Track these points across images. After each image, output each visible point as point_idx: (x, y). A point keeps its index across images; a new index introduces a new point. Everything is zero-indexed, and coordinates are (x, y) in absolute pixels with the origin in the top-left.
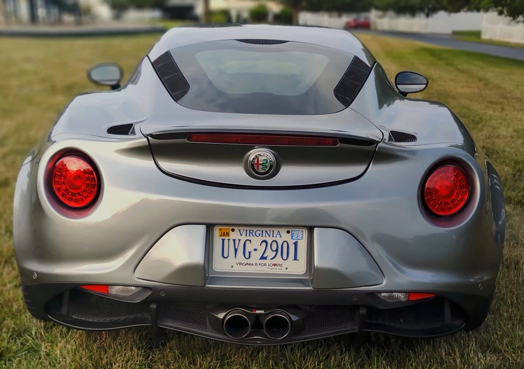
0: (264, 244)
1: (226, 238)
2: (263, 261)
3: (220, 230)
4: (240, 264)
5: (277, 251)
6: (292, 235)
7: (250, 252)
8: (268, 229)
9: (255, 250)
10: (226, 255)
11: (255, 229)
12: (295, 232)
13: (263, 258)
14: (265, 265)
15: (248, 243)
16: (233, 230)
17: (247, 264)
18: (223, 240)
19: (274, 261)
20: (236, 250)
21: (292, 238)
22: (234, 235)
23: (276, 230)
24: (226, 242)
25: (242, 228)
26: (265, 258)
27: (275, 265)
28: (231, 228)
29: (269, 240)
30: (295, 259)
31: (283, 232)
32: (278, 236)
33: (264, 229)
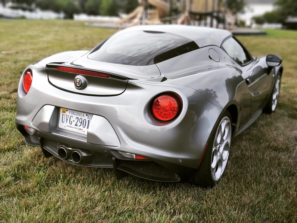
0: (77, 119)
1: (64, 114)
2: (76, 127)
3: (63, 110)
4: (68, 126)
5: (81, 123)
6: (88, 116)
7: (72, 122)
8: (80, 113)
9: (74, 121)
10: (63, 121)
11: (75, 112)
12: (89, 116)
13: (76, 125)
14: (77, 128)
15: (71, 117)
16: (67, 111)
17: (70, 127)
18: (63, 114)
19: (80, 127)
20: (67, 120)
21: (88, 118)
22: (67, 113)
23: (82, 114)
24: (64, 115)
25: (70, 111)
26: (77, 125)
27: (80, 129)
28: (66, 109)
29: (79, 117)
30: (88, 128)
31: (85, 115)
32: (83, 116)
33: (78, 112)
